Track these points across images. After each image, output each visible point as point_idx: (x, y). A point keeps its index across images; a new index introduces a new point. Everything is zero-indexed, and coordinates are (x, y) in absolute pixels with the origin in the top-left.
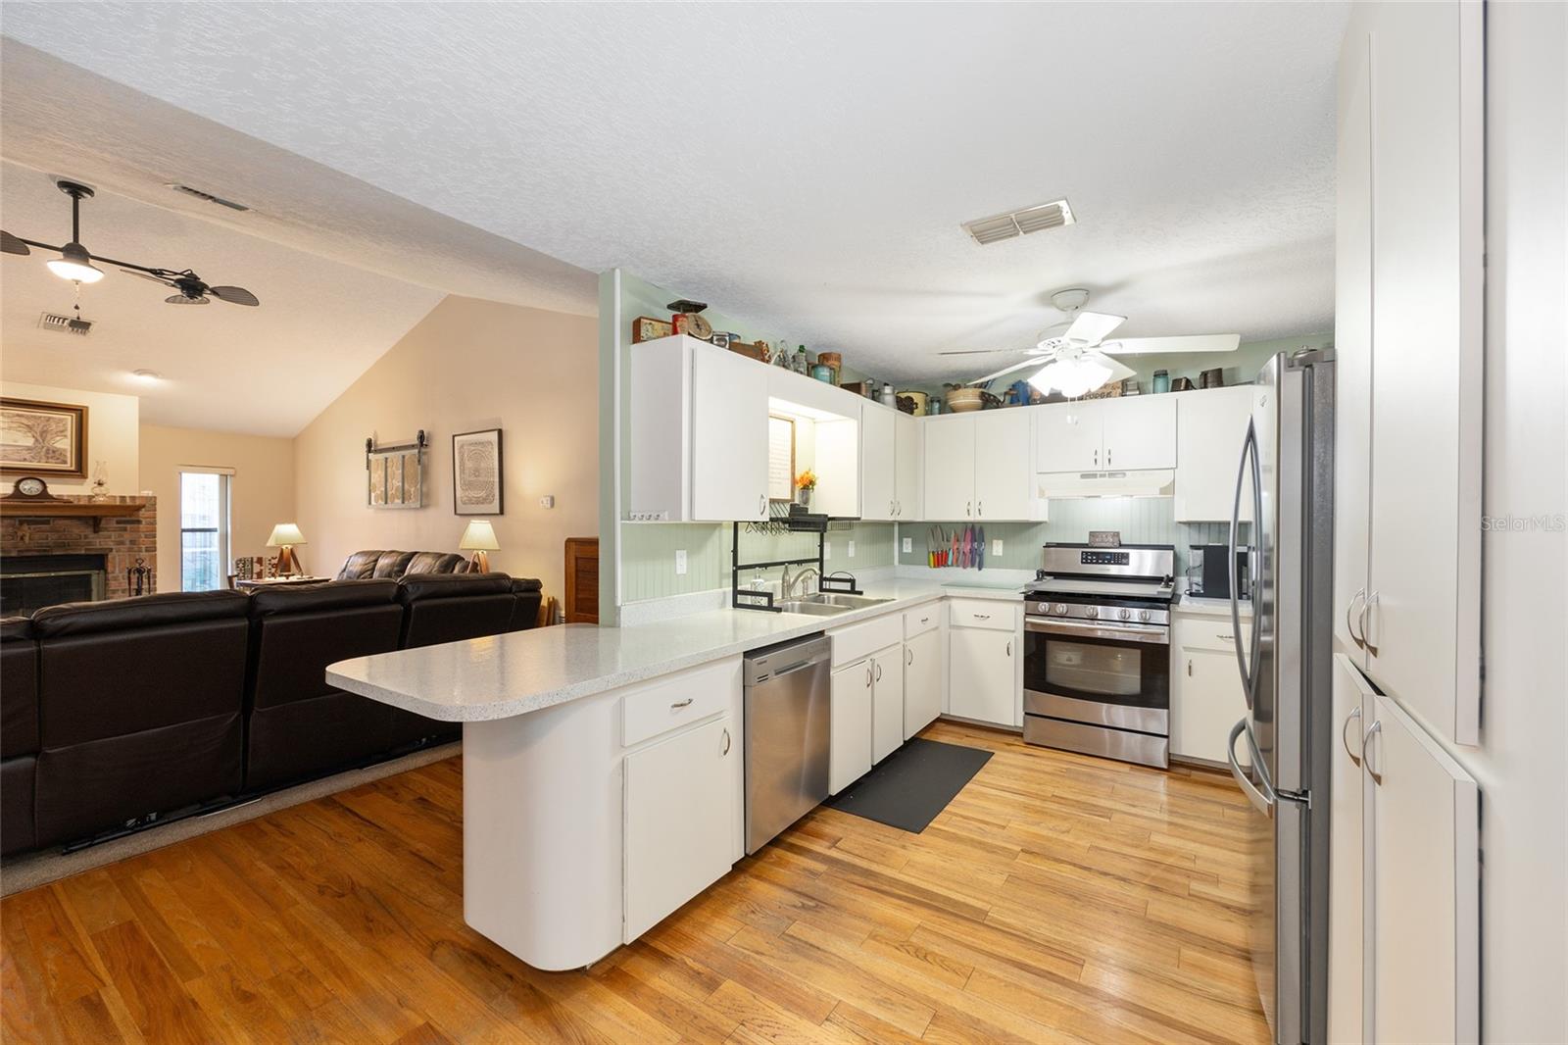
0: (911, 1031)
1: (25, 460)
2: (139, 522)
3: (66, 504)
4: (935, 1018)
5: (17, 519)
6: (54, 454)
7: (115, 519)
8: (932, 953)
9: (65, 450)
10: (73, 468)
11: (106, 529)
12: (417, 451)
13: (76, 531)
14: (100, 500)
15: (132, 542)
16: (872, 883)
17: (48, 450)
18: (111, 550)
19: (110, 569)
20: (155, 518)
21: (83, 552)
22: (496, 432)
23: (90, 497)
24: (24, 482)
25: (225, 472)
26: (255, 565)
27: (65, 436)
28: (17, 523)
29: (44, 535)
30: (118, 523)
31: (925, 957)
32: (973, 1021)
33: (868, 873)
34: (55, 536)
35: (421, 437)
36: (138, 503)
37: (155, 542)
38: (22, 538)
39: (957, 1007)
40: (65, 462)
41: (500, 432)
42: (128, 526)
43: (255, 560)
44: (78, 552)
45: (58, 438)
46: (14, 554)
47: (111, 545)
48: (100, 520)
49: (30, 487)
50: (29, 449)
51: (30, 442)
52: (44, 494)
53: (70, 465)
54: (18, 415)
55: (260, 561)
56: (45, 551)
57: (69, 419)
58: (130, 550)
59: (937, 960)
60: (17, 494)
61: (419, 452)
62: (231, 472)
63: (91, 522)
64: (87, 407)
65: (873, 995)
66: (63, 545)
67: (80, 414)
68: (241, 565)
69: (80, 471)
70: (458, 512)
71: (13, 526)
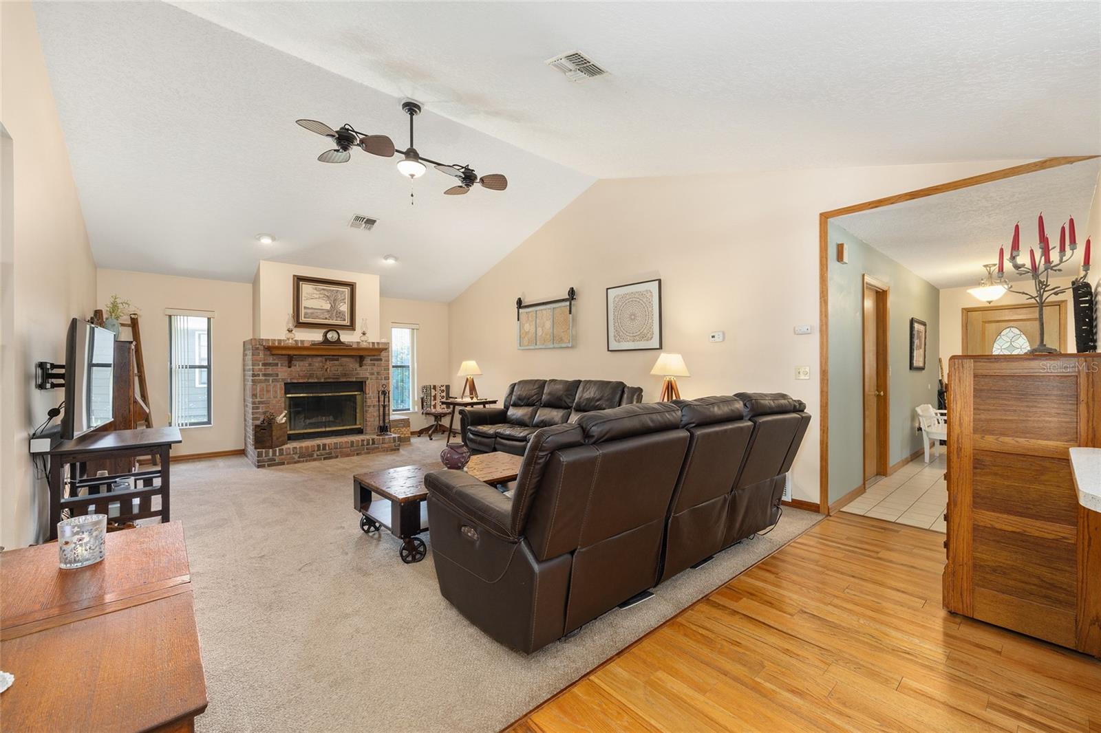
1: (326, 319)
2: (381, 360)
3: (348, 347)
5: (324, 357)
6: (340, 314)
7: (370, 358)
9: (345, 312)
10: (348, 324)
11: (365, 365)
12: (568, 303)
13: (351, 366)
14: (364, 345)
15: (378, 373)
17: (337, 312)
18: (368, 378)
19: (367, 392)
20: (388, 357)
21: (354, 380)
22: (657, 282)
23: (358, 343)
24: (329, 333)
25: (414, 326)
26: (432, 390)
27: (345, 303)
28: (324, 360)
29: (336, 368)
30: (371, 360)
34: (340, 369)
35: (572, 292)
36: (381, 346)
37: (388, 374)
38: (326, 370)
40: (345, 320)
41: (660, 281)
42: (376, 362)
43: (432, 387)
44: (350, 380)
45: (341, 304)
46: (322, 380)
47: (368, 375)
48: (364, 358)
49: (332, 336)
50: (328, 311)
51: (328, 307)
52: (339, 341)
53: (347, 322)
54: (324, 289)
55: (435, 387)
56: (336, 378)
57: (346, 290)
58: (377, 379)
60: (326, 341)
61: (570, 304)
62: (417, 327)
63: (358, 359)
64: (355, 283)
66: (345, 375)
67: (352, 286)
68: (425, 390)
69: (352, 327)
70: (610, 349)
71: (322, 362)
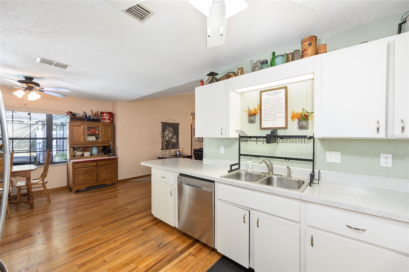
0: (106, 256)
4: (105, 261)
8: (125, 267)
16: (164, 260)
31: (125, 265)
32: (97, 269)
33: (170, 261)
39: (104, 267)
59: (122, 268)
65: (121, 252)
